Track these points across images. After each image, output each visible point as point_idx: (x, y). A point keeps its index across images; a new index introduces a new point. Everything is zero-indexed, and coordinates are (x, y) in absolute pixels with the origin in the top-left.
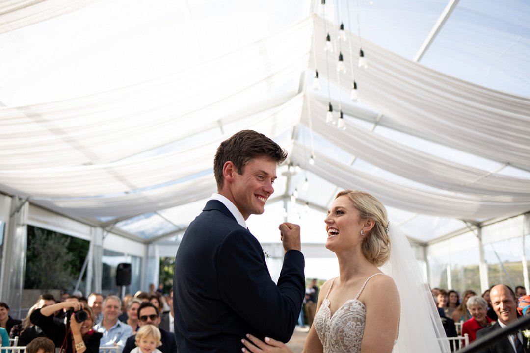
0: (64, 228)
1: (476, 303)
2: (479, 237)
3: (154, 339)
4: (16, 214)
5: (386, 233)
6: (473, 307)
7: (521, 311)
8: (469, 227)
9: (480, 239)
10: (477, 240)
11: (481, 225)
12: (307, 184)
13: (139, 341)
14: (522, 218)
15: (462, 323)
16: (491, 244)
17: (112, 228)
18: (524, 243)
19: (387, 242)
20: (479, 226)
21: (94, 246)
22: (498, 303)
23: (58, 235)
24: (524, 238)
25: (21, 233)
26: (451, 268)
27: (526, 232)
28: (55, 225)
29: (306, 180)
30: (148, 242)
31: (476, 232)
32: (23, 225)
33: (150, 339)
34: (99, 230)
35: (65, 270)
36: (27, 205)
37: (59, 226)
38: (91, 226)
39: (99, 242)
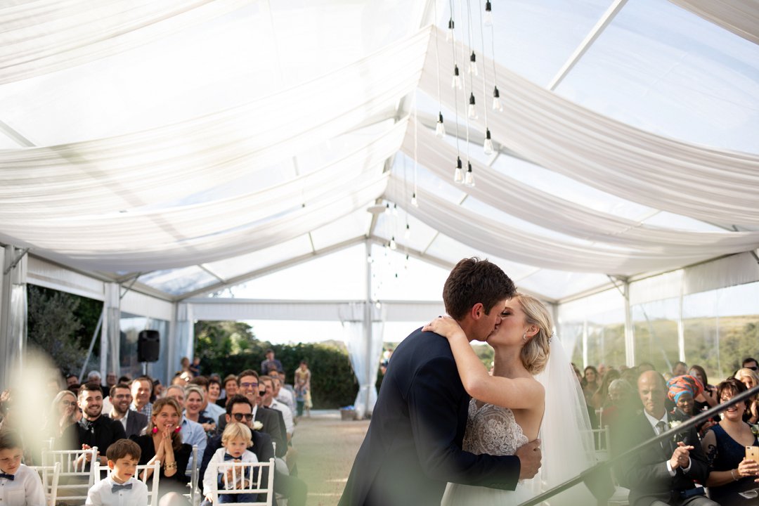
0: (71, 285)
1: (619, 387)
2: (626, 295)
3: (244, 440)
4: (12, 269)
5: (548, 343)
6: (614, 392)
7: (673, 397)
8: (613, 282)
9: (627, 299)
10: (623, 299)
11: (629, 280)
12: (408, 232)
13: (227, 443)
14: (681, 273)
15: (601, 410)
16: (641, 304)
17: (132, 284)
18: (681, 305)
19: (546, 352)
20: (626, 280)
21: (109, 308)
22: (646, 392)
23: (62, 295)
24: (682, 298)
25: (19, 296)
26: (588, 334)
27: (685, 292)
28: (59, 282)
29: (408, 227)
30: (177, 300)
31: (622, 288)
32: (22, 284)
33: (239, 441)
34: (115, 286)
35: (73, 343)
36: (25, 257)
37: (64, 283)
38: (105, 281)
39: (115, 303)
